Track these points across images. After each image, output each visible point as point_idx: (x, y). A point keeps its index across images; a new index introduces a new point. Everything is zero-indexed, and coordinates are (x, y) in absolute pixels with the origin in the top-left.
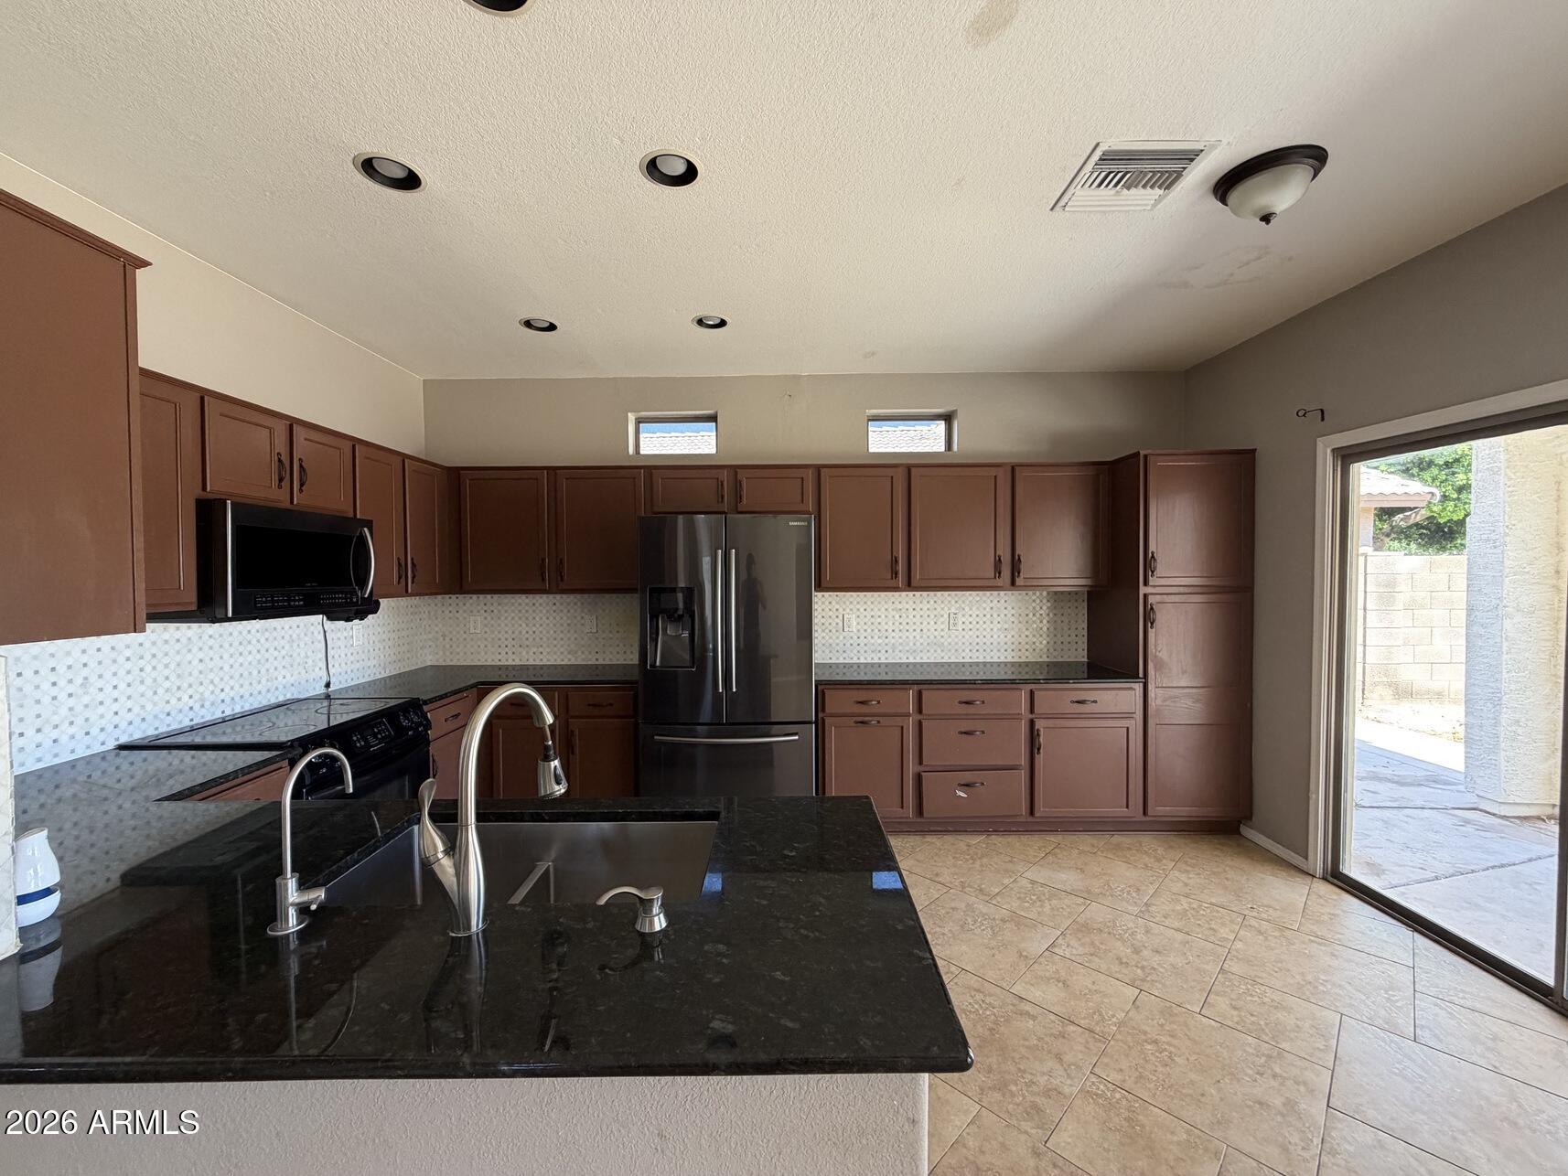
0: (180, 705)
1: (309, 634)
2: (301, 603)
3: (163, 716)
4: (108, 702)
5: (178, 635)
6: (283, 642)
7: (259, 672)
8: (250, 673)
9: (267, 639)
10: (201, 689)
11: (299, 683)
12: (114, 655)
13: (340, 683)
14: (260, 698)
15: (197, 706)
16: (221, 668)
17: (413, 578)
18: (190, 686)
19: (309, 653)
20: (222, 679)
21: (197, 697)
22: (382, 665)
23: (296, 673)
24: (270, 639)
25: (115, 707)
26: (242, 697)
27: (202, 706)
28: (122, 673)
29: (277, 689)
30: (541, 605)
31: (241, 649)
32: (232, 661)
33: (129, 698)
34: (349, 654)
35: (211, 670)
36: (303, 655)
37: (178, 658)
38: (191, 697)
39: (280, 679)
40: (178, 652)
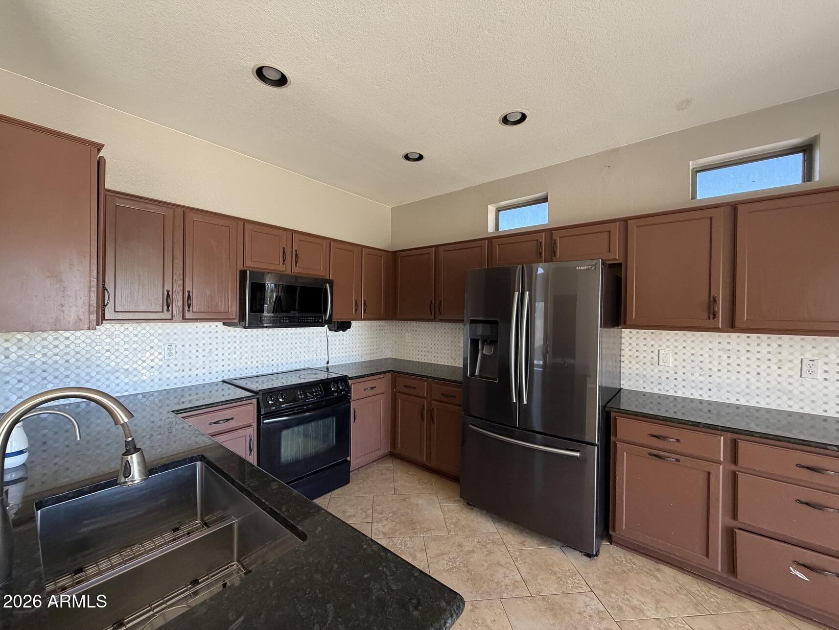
0: (252, 365)
1: (319, 337)
2: (287, 321)
3: (244, 369)
4: (220, 360)
5: (252, 333)
6: (304, 340)
7: (291, 353)
8: (287, 354)
9: (296, 338)
10: (262, 359)
11: (313, 360)
12: (223, 340)
13: (335, 362)
14: (291, 366)
15: (260, 367)
16: (273, 350)
17: (365, 310)
18: (257, 357)
19: (319, 346)
20: (273, 355)
21: (260, 362)
22: (361, 355)
23: (310, 355)
24: (298, 338)
25: (223, 363)
26: (282, 364)
27: (263, 367)
28: (226, 348)
29: (300, 362)
30: (438, 328)
31: (283, 341)
32: (278, 347)
33: (229, 359)
34: (341, 348)
35: (268, 351)
36: (315, 347)
37: (252, 344)
38: (257, 362)
39: (302, 357)
40: (252, 341)
